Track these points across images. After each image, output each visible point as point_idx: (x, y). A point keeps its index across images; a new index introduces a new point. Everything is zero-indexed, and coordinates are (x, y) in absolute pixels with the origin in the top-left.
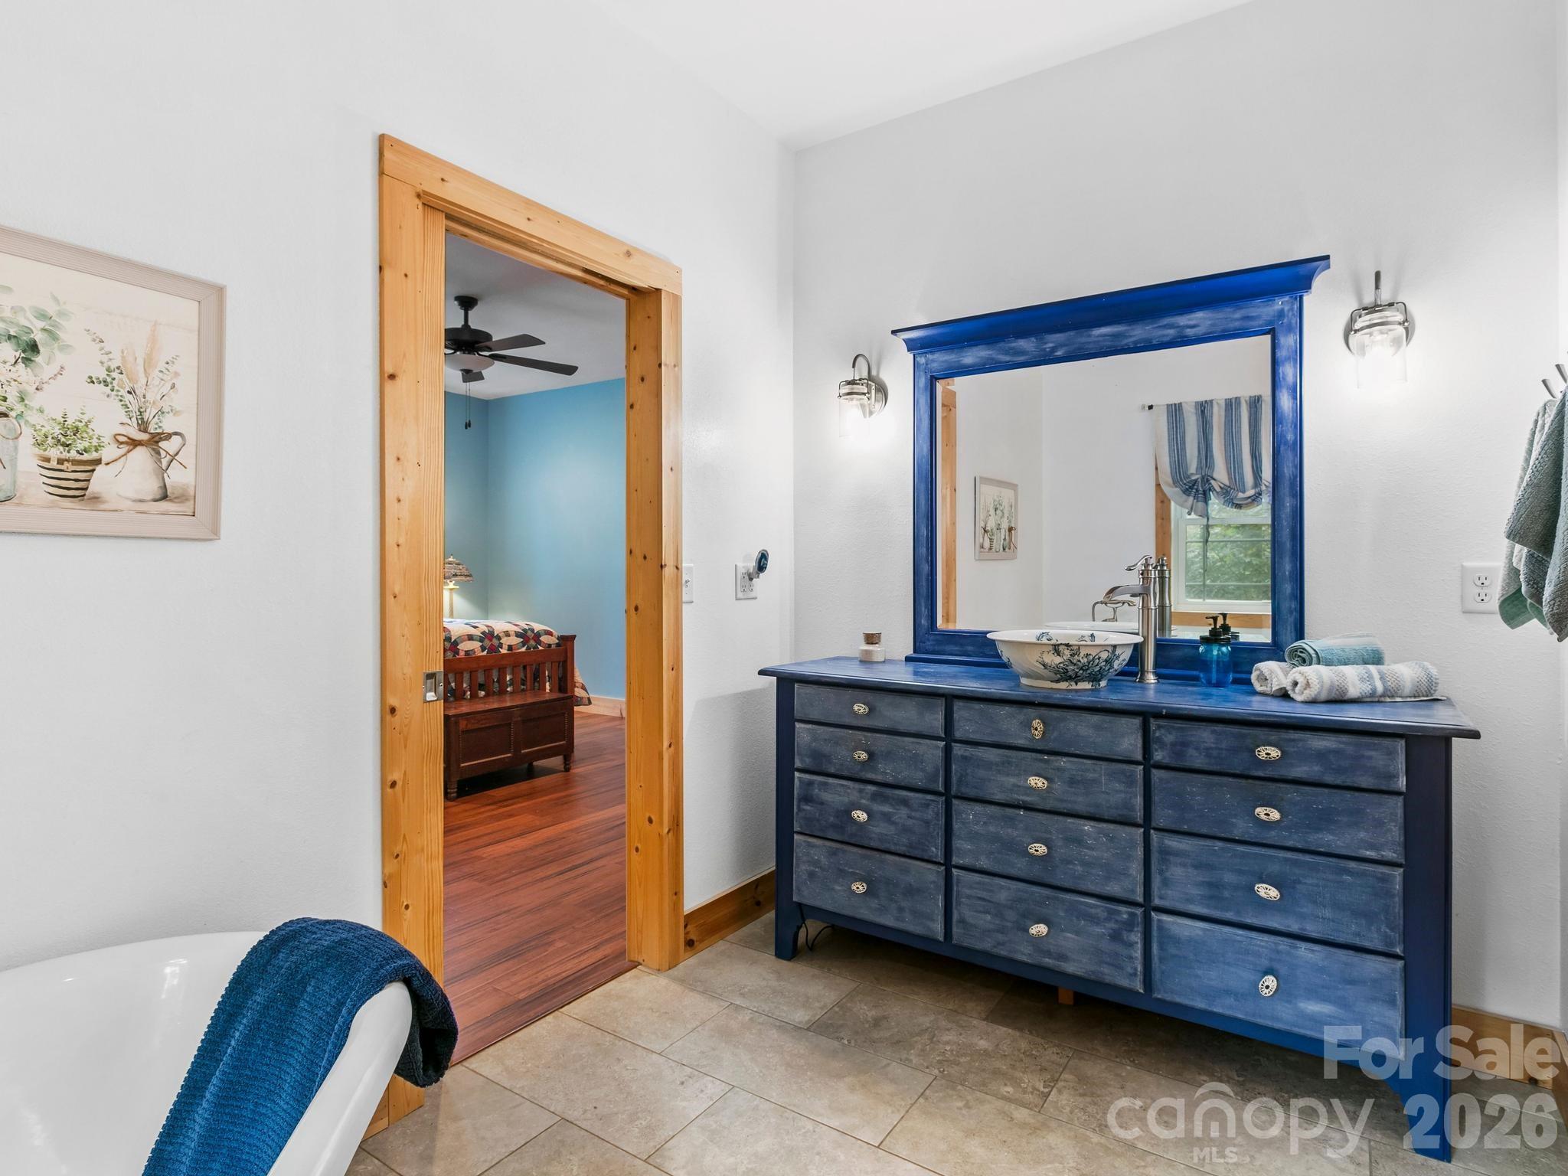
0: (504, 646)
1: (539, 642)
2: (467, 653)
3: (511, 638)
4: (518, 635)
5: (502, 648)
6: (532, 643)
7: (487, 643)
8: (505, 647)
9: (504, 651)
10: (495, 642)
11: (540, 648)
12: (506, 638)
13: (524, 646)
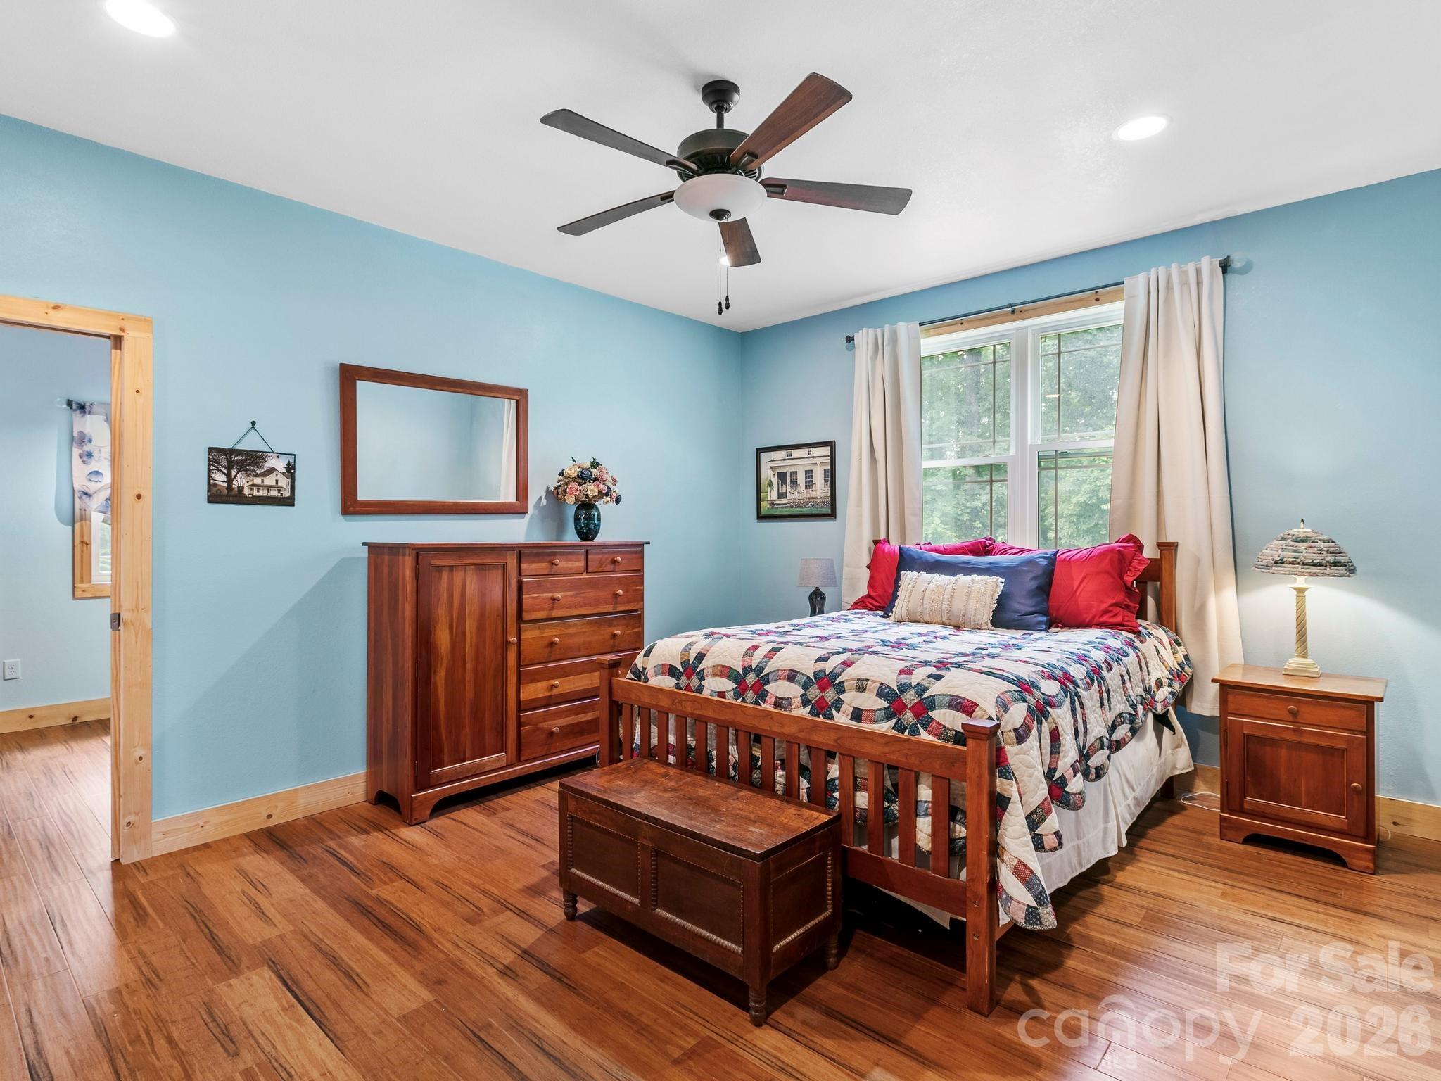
0: (844, 707)
1: (927, 723)
2: (779, 703)
3: (866, 695)
4: (883, 692)
5: (838, 711)
6: (908, 717)
7: (814, 693)
8: (847, 709)
9: (842, 718)
10: (830, 695)
11: (925, 736)
12: (853, 693)
13: (888, 718)
